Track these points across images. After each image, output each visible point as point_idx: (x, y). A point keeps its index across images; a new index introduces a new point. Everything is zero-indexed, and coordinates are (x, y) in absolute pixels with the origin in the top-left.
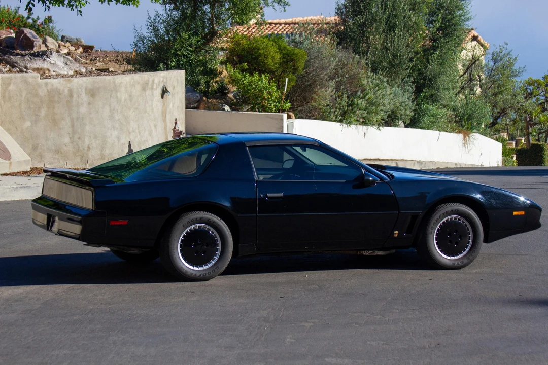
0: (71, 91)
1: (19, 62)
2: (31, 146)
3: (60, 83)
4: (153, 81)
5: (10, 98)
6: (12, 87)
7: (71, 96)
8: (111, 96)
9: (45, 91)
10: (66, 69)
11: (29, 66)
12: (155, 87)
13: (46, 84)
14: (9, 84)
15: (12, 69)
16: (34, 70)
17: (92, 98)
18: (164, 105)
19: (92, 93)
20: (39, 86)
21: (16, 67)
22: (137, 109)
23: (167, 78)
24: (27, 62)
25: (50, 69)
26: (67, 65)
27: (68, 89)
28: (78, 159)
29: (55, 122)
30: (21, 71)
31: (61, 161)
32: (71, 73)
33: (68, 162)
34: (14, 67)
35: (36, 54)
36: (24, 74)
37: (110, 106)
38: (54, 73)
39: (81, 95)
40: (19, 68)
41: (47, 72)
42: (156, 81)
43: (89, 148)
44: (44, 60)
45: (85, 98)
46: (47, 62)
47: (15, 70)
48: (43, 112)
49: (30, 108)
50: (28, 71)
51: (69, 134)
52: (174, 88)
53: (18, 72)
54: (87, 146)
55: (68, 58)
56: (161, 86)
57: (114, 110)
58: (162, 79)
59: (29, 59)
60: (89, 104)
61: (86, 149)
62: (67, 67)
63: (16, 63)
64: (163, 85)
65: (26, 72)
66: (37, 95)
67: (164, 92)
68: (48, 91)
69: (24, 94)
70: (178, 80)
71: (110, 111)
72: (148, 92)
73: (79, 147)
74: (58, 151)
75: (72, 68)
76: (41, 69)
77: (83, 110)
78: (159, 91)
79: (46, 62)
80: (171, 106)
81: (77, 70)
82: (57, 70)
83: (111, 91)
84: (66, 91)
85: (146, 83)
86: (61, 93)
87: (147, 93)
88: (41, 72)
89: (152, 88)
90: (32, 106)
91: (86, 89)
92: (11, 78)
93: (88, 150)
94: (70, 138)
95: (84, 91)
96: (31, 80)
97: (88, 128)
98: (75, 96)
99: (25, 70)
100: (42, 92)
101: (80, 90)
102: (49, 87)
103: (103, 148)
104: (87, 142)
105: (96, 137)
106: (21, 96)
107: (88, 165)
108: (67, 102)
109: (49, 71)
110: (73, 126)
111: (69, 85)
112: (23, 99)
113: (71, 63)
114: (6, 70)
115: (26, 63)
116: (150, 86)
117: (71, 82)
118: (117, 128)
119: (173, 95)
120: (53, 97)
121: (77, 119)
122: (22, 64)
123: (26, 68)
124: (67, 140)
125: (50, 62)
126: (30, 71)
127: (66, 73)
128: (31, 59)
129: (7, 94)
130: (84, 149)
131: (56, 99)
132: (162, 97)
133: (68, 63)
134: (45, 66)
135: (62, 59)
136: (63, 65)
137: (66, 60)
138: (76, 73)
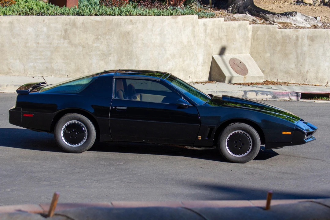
0: (297, 37)
1: (270, 18)
2: (269, 68)
3: (290, 32)
5: (257, 39)
6: (259, 33)
7: (297, 40)
8: (325, 41)
9: (281, 36)
10: (304, 23)
11: (275, 20)
13: (282, 32)
14: (258, 31)
15: (265, 22)
16: (280, 23)
17: (311, 42)
19: (312, 39)
20: (277, 33)
24: (274, 18)
25: (292, 23)
26: (306, 21)
27: (295, 35)
28: (300, 78)
29: (286, 55)
30: (270, 23)
31: (289, 78)
32: (309, 26)
33: (293, 79)
35: (285, 13)
36: (272, 25)
37: (324, 47)
38: (295, 26)
39: (304, 39)
40: (269, 22)
41: (290, 25)
43: (307, 72)
44: (288, 17)
45: (306, 42)
46: (290, 19)
47: (267, 22)
48: (278, 48)
49: (270, 46)
50: (274, 24)
51: (295, 62)
53: (268, 24)
54: (306, 70)
57: (326, 50)
59: (277, 16)
60: (309, 45)
61: (306, 72)
62: (306, 22)
63: (268, 18)
65: (273, 24)
66: (275, 38)
68: (282, 36)
69: (267, 37)
71: (324, 50)
73: (301, 71)
74: (287, 72)
75: (311, 23)
76: (285, 23)
77: (305, 48)
79: (289, 19)
81: (315, 24)
82: (297, 24)
83: (325, 38)
84: (294, 37)
86: (291, 38)
88: (286, 25)
90: (271, 45)
91: (308, 36)
92: (259, 27)
93: (307, 73)
94: (295, 65)
95: (306, 37)
96: (271, 29)
97: (307, 60)
98: (300, 40)
99: (273, 23)
100: (279, 37)
101: (304, 37)
102: (283, 34)
103: (317, 72)
104: (307, 68)
105: (313, 65)
106: (265, 38)
107: (306, 82)
108: (295, 43)
109: (291, 24)
110: (297, 58)
111: (296, 33)
112: (266, 40)
113: (311, 20)
114: (260, 22)
115: (274, 19)
117: (297, 31)
118: (328, 61)
120: (285, 40)
121: (301, 53)
122: (272, 19)
123: (274, 22)
124: (293, 66)
125: (292, 19)
126: (275, 24)
127: (304, 26)
128: (278, 16)
129: (256, 37)
130: (304, 72)
131: (287, 41)
133: (307, 20)
134: (288, 21)
135: (304, 18)
136: (304, 21)
137: (307, 18)
138: (313, 26)
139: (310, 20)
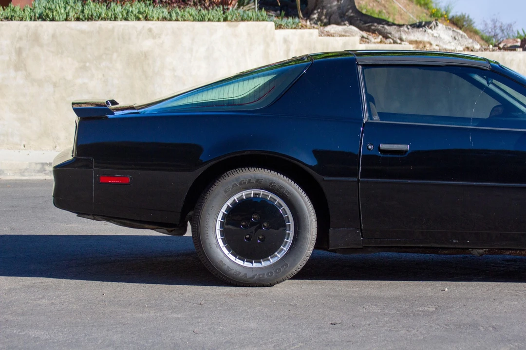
1: (393, 33)
10: (453, 44)
11: (404, 37)
15: (384, 40)
16: (411, 43)
21: (390, 38)
24: (402, 33)
25: (432, 42)
26: (455, 39)
30: (395, 43)
32: (461, 49)
34: (387, 37)
35: (418, 24)
40: (393, 40)
41: (428, 46)
44: (425, 31)
46: (428, 34)
47: (388, 41)
50: (403, 43)
53: (390, 43)
55: (458, 33)
59: (406, 29)
62: (456, 41)
63: (390, 34)
65: (400, 44)
75: (462, 44)
76: (420, 42)
79: (427, 35)
81: (469, 46)
82: (441, 44)
88: (421, 46)
99: (399, 41)
109: (431, 44)
113: (462, 37)
114: (376, 40)
115: (401, 34)
122: (397, 35)
123: (401, 39)
125: (433, 35)
126: (405, 43)
127: (453, 48)
128: (408, 29)
133: (457, 38)
134: (425, 38)
135: (451, 33)
136: (450, 39)
137: (455, 34)
138: (466, 49)
139: (460, 38)
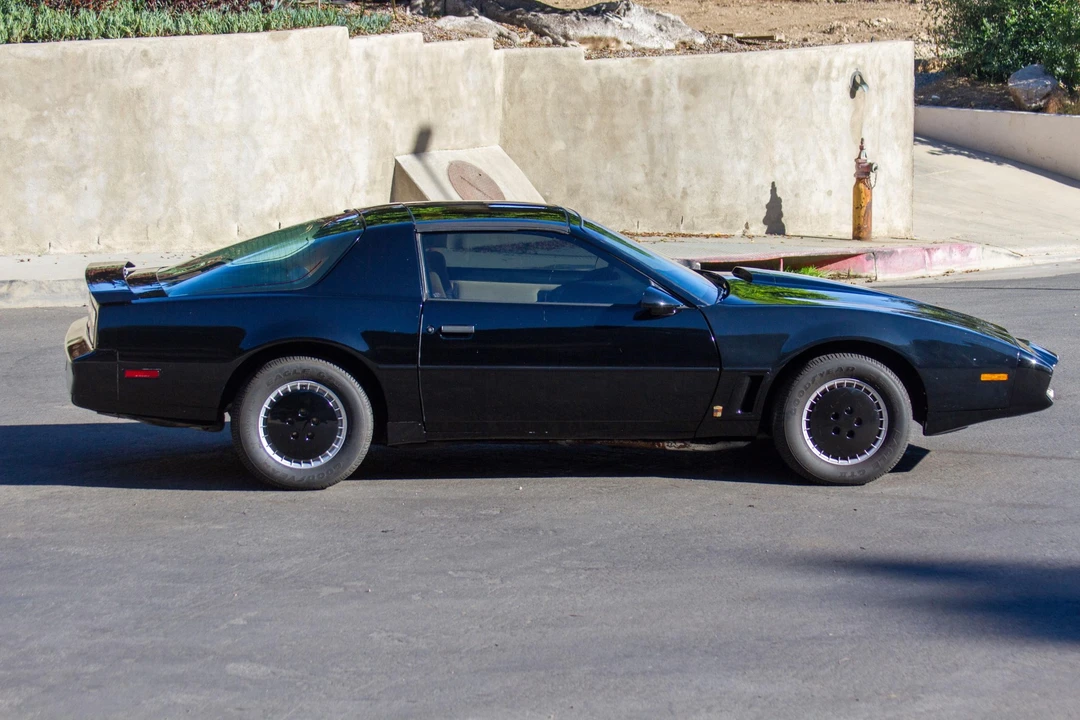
0: (647, 82)
1: (552, 26)
2: (565, 189)
3: (625, 66)
4: (830, 64)
5: (523, 96)
6: (526, 75)
7: (648, 92)
8: (733, 93)
9: (596, 82)
10: (657, 38)
11: (571, 33)
12: (834, 74)
13: (598, 69)
14: (522, 69)
15: (536, 37)
16: (583, 41)
17: (692, 97)
18: (856, 110)
19: (693, 87)
20: (583, 72)
21: (547, 35)
22: (790, 118)
23: (864, 57)
24: (567, 26)
25: (621, 38)
26: (661, 30)
27: (642, 78)
28: (663, 216)
29: (614, 144)
30: (556, 43)
31: (627, 218)
32: (672, 46)
33: (641, 220)
34: (542, 34)
35: (595, 9)
36: (562, 49)
37: (731, 113)
38: (629, 47)
39: (669, 90)
40: (552, 38)
41: (613, 44)
42: (838, 62)
43: (685, 194)
44: (607, 21)
45: (677, 96)
46: (613, 24)
47: (544, 40)
48: (590, 124)
49: (563, 115)
50: (569, 43)
51: (643, 165)
52: (883, 76)
53: (548, 45)
54: (681, 190)
55: (666, 17)
56: (850, 72)
57: (739, 119)
58: (851, 59)
59: (574, 19)
60: (687, 108)
61: (679, 195)
62: (662, 34)
63: (548, 27)
64: (853, 71)
65: (565, 45)
66: (578, 90)
67: (856, 86)
68: (600, 82)
69: (552, 88)
70: (893, 62)
71: (732, 121)
72: (819, 85)
73: (663, 192)
74: (620, 200)
75: (674, 37)
76: (600, 39)
77: (675, 119)
78: (847, 83)
79: (610, 27)
80: (875, 112)
81: (687, 39)
82: (636, 41)
83: (734, 83)
84: (639, 82)
85: (812, 68)
86: (628, 85)
87: (815, 88)
88: (601, 45)
89: (827, 77)
90: (568, 112)
91: (680, 78)
92: (525, 57)
93: (682, 198)
94: (647, 175)
95: (675, 82)
96: (565, 61)
97: (682, 155)
98: (657, 92)
99: (563, 41)
100: (589, 85)
101: (667, 80)
102: (603, 74)
103: (715, 194)
104: (681, 182)
105: (699, 173)
106: (547, 92)
107: (682, 227)
108: (641, 104)
109: (618, 42)
110: (651, 150)
111: (644, 72)
112: (549, 96)
113: (673, 26)
114: (523, 40)
115: (565, 28)
116: (822, 72)
117: (647, 64)
118: (746, 156)
119: (881, 90)
120: (611, 94)
121: (662, 136)
122: (559, 30)
123: (566, 37)
124: (639, 177)
125: (621, 25)
126: (572, 43)
127: (657, 46)
128: (578, 19)
129: (516, 89)
130: (674, 196)
131: (617, 98)
132: (853, 94)
133: (664, 28)
134: (608, 32)
135: (654, 19)
136: (653, 31)
137: (661, 20)
138: (682, 46)
139: (670, 28)
